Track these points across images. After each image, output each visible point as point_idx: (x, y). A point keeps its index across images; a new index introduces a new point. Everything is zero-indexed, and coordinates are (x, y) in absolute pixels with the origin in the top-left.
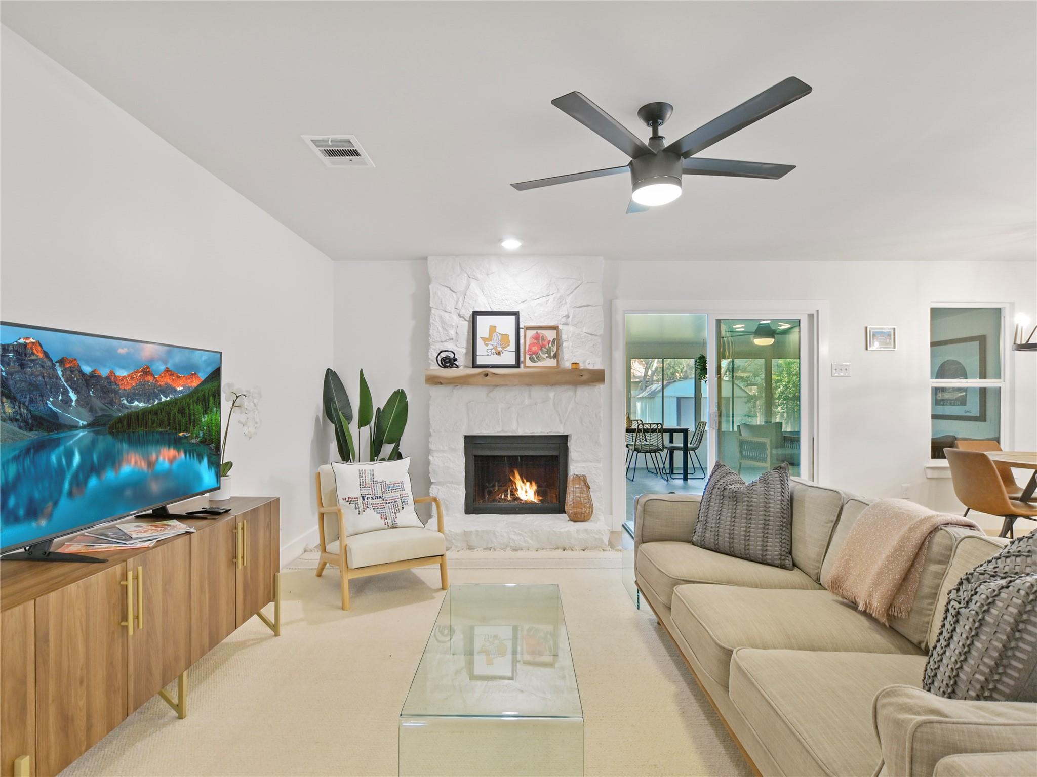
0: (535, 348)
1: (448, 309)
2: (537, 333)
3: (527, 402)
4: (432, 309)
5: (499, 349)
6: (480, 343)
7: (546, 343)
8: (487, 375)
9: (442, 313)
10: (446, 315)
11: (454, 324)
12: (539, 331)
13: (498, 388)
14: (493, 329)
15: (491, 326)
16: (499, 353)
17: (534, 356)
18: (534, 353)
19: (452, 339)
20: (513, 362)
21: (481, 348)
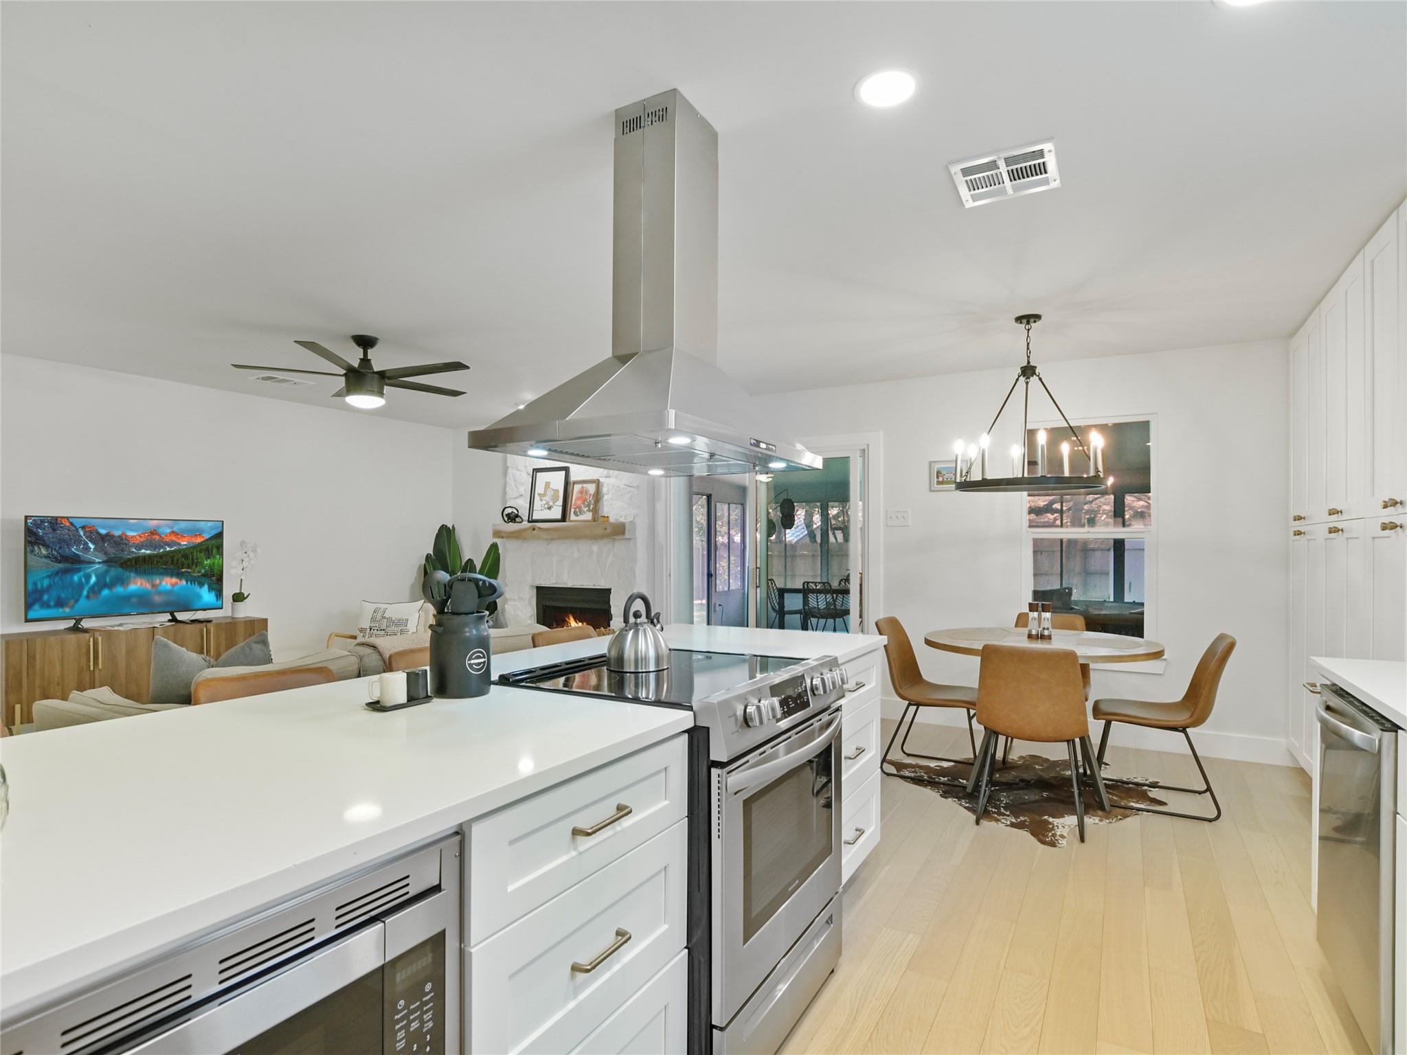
0: (579, 502)
1: (519, 467)
2: (583, 487)
3: (576, 555)
4: (510, 468)
5: (551, 504)
6: (537, 498)
7: (587, 497)
8: (534, 529)
9: (515, 471)
10: (518, 473)
11: (523, 482)
12: (585, 485)
13: (553, 542)
14: (547, 484)
15: (546, 482)
16: (550, 508)
17: (577, 510)
18: (577, 507)
19: (522, 495)
20: (559, 516)
21: (538, 503)
